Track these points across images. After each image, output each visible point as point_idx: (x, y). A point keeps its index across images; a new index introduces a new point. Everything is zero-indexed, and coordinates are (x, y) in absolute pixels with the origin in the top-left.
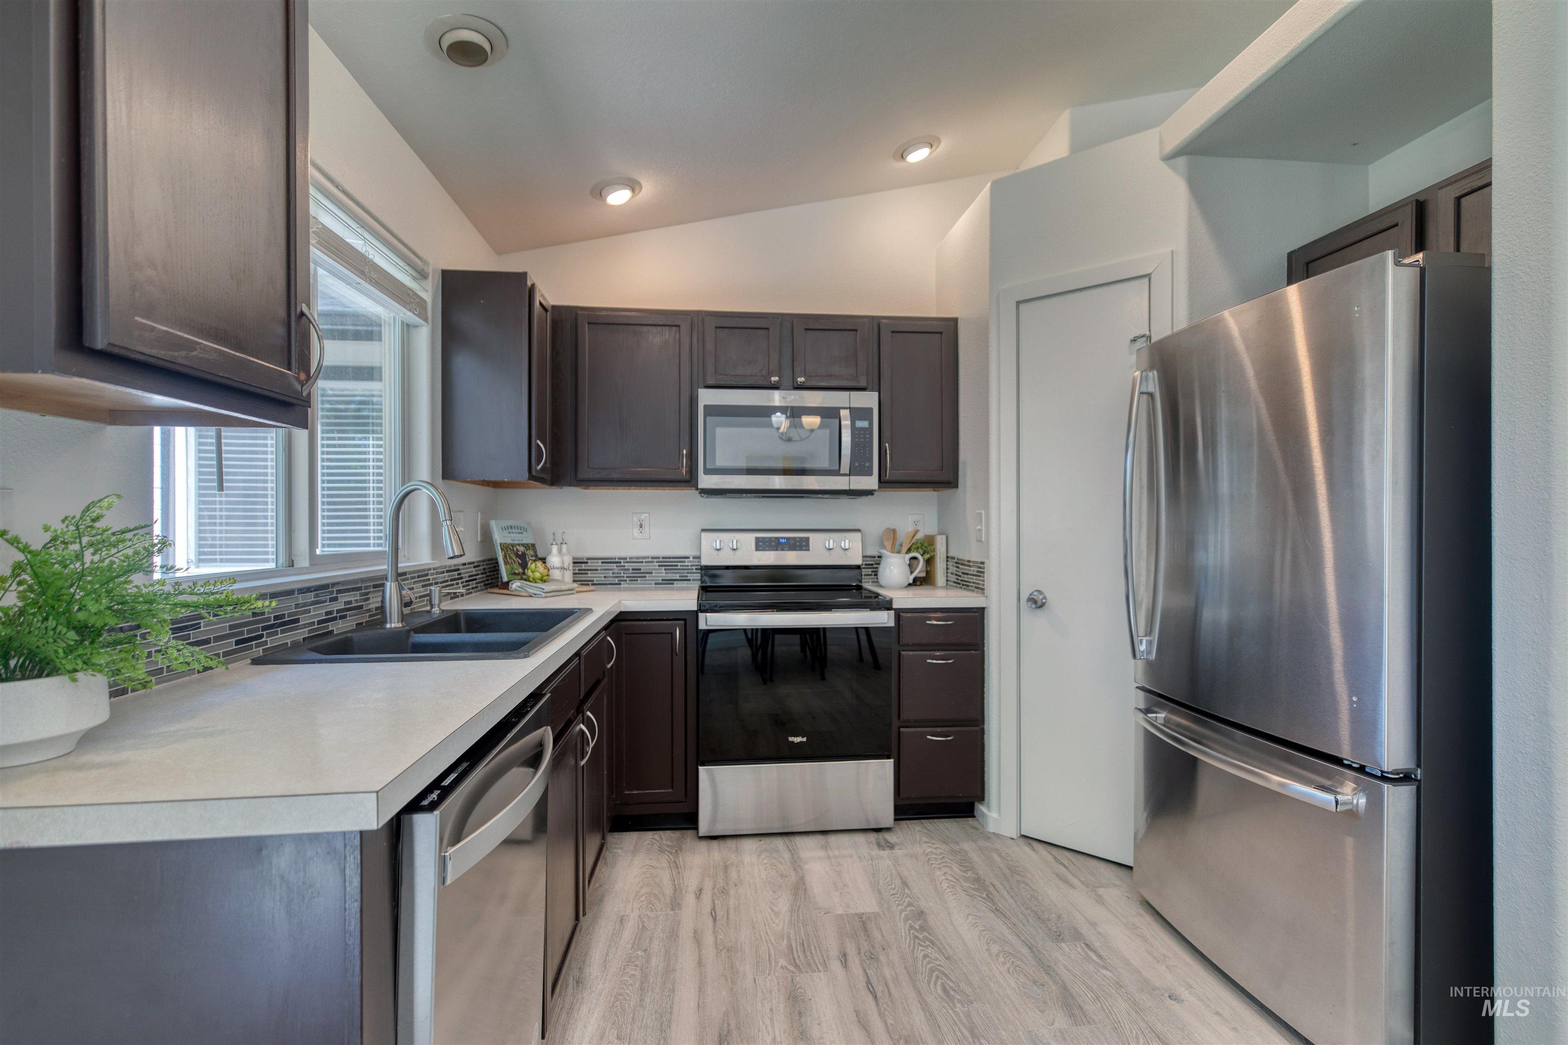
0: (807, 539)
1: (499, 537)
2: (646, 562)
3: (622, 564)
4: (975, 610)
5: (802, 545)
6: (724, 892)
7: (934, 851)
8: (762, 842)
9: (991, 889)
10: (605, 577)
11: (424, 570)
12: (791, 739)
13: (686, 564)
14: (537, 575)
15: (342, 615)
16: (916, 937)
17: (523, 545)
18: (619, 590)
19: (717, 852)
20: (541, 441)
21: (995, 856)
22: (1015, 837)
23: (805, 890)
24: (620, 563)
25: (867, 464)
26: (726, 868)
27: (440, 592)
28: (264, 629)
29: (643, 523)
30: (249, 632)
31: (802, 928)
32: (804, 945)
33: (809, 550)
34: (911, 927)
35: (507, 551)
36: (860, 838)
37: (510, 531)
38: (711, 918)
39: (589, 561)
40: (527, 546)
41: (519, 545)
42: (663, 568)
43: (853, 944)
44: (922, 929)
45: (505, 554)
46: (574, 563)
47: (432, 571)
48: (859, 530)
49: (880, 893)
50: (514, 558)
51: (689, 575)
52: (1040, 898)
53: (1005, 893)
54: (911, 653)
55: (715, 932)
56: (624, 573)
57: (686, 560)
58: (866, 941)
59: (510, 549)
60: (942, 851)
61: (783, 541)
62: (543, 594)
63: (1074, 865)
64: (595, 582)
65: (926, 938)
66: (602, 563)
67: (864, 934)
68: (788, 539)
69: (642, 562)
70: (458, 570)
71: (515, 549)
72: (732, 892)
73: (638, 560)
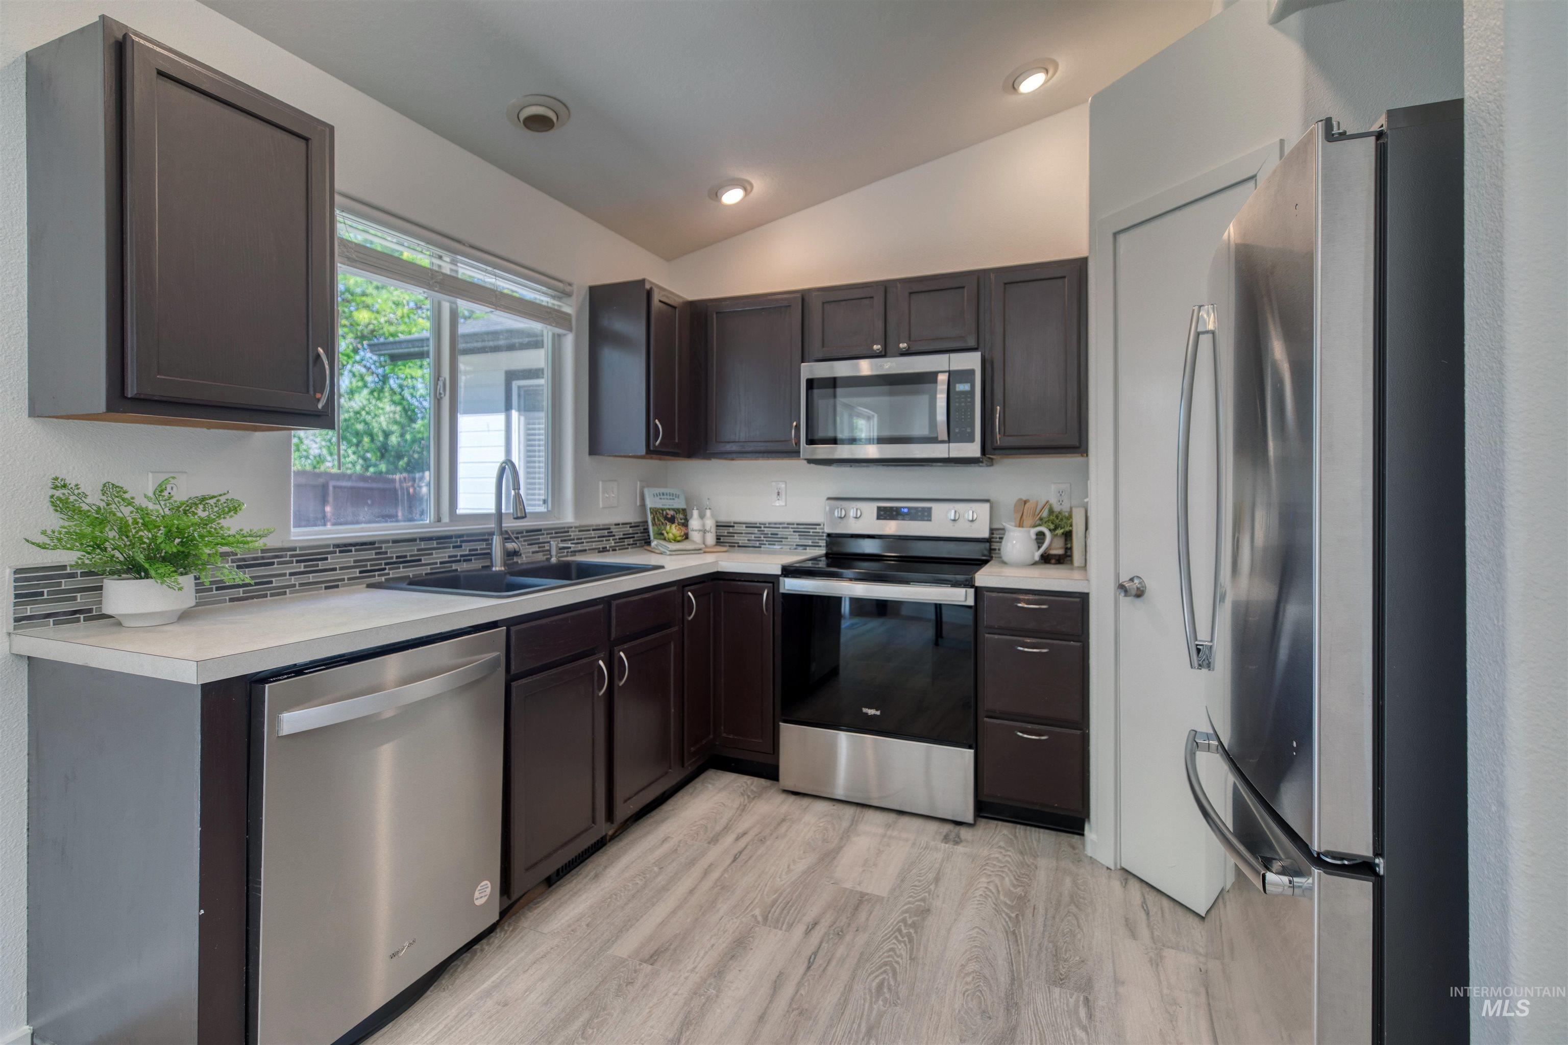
0: (930, 509)
1: (649, 504)
2: (783, 528)
3: (763, 529)
4: (1078, 595)
5: (925, 515)
6: (762, 841)
7: (1000, 858)
8: (835, 807)
9: (1028, 912)
10: (748, 540)
11: (564, 528)
12: (865, 710)
13: (818, 530)
14: (671, 535)
15: (466, 559)
16: (899, 930)
17: (673, 510)
18: (760, 553)
19: (790, 805)
20: (659, 421)
21: (1068, 881)
22: (1112, 867)
23: (835, 858)
24: (761, 527)
25: (969, 430)
26: (783, 820)
27: (557, 546)
28: (386, 564)
29: (780, 491)
30: (371, 565)
31: (799, 890)
32: (788, 903)
33: (930, 520)
34: (904, 921)
35: (656, 514)
36: (933, 826)
37: (662, 497)
38: (732, 858)
39: (735, 525)
40: (677, 511)
41: (669, 509)
42: (797, 534)
43: (832, 918)
44: (914, 925)
45: (654, 517)
46: (717, 526)
47: (573, 529)
48: (987, 501)
49: (902, 881)
50: (663, 521)
51: (820, 541)
52: (1079, 936)
53: (1040, 920)
54: (996, 637)
55: (725, 871)
56: (764, 537)
57: (818, 527)
58: (847, 918)
59: (660, 512)
60: (1010, 860)
61: (906, 510)
62: (668, 553)
63: (1163, 916)
64: (740, 544)
65: (909, 935)
66: (746, 527)
67: (851, 912)
68: (909, 508)
69: (779, 528)
70: (609, 529)
71: (664, 513)
72: (768, 843)
73: (776, 525)
